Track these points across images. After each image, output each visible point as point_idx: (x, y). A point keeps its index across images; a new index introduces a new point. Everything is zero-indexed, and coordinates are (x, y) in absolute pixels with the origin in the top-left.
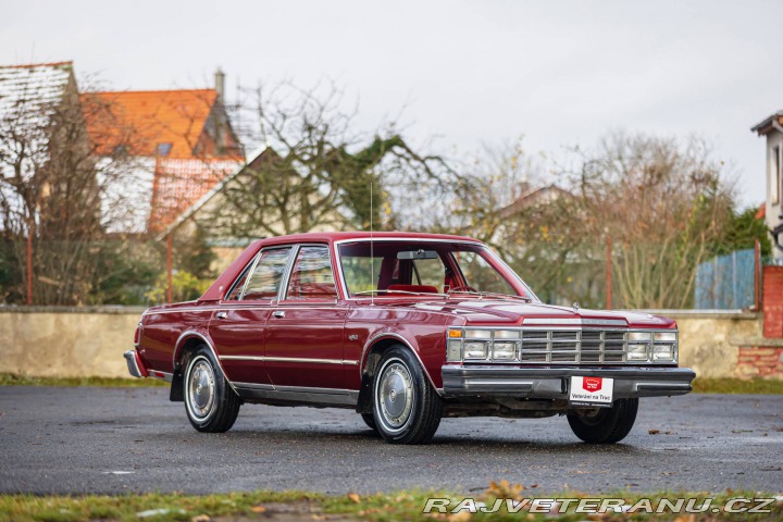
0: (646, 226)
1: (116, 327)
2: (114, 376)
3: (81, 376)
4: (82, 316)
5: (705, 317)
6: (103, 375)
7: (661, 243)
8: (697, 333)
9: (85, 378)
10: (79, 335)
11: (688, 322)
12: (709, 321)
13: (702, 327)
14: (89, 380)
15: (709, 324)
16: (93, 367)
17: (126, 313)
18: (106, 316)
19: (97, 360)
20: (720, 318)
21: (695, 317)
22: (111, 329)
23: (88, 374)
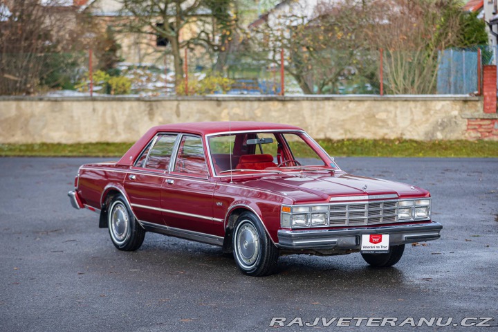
0: (406, 38)
1: (56, 110)
2: (56, 141)
3: (34, 142)
4: (34, 103)
5: (444, 99)
6: (49, 141)
7: (416, 50)
8: (439, 110)
9: (36, 144)
10: (32, 115)
11: (434, 103)
12: (448, 102)
13: (443, 106)
14: (40, 145)
15: (448, 104)
16: (41, 136)
17: (63, 100)
18: (49, 103)
19: (45, 131)
20: (455, 100)
21: (438, 99)
22: (53, 111)
23: (39, 141)
